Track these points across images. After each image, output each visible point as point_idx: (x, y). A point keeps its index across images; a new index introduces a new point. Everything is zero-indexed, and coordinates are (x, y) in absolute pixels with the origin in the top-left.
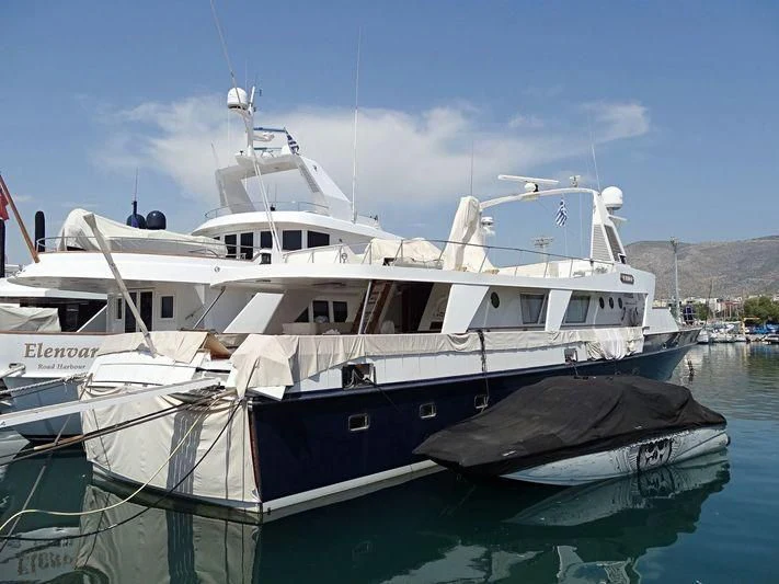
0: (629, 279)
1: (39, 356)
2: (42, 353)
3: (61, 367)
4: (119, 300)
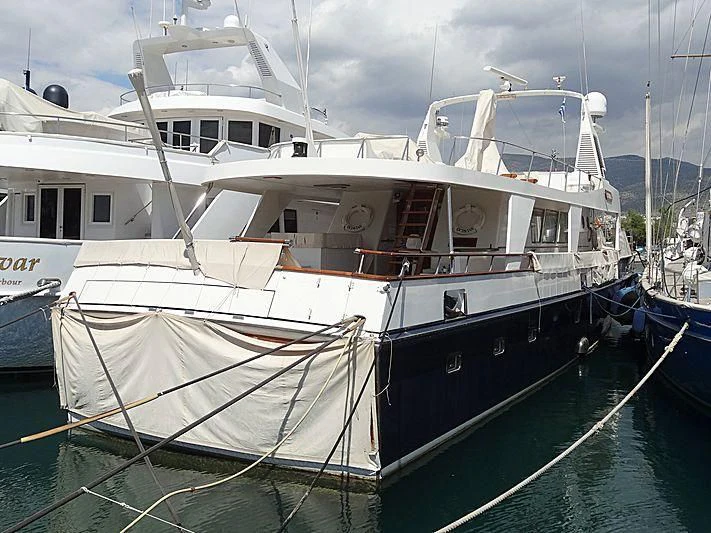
0: (609, 196)
4: (29, 197)
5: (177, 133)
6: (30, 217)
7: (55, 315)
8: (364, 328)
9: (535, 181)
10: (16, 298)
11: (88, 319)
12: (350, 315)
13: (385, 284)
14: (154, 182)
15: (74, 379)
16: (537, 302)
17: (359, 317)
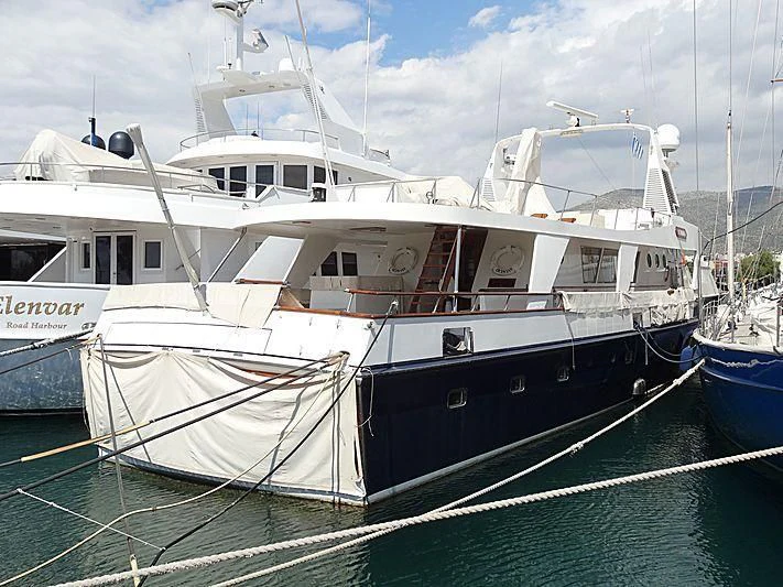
0: (682, 234)
1: (8, 312)
2: (12, 308)
3: (35, 325)
4: (86, 244)
5: (233, 180)
6: (87, 265)
7: (84, 355)
8: (348, 363)
9: (573, 220)
10: (56, 341)
11: (111, 359)
12: (336, 352)
13: (369, 321)
14: (201, 228)
15: (101, 415)
16: (570, 341)
17: (344, 353)
